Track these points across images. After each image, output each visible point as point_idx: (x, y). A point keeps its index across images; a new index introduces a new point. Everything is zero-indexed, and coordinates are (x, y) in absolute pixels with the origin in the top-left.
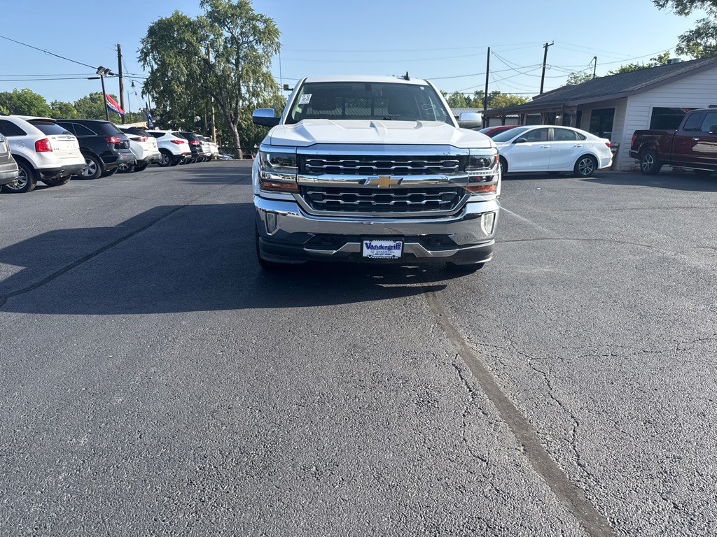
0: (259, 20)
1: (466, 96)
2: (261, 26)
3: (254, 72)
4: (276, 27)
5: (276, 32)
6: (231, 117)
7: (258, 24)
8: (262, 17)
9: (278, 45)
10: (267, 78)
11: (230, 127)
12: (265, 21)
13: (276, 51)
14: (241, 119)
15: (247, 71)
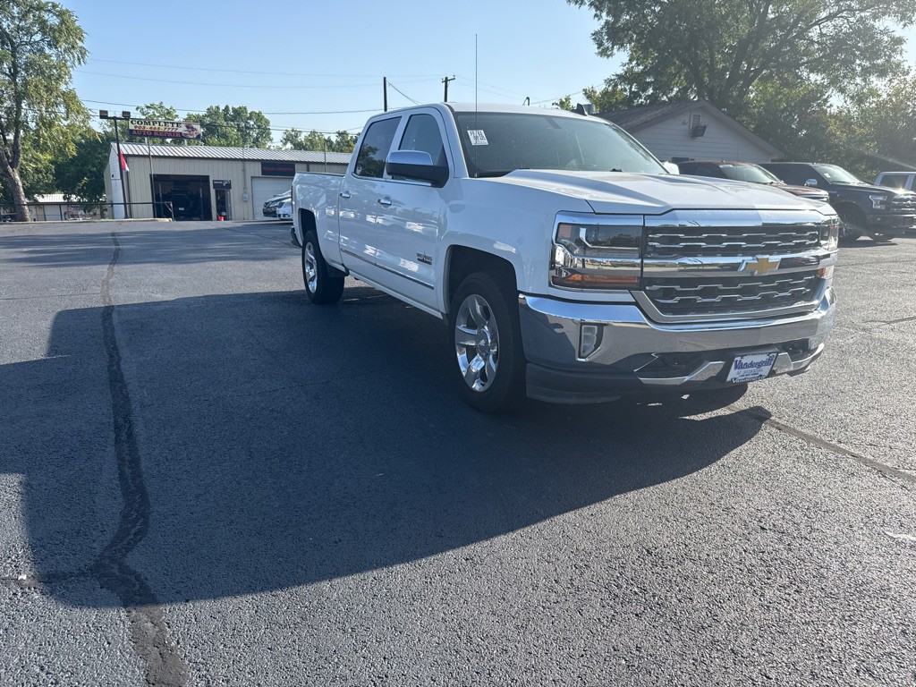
0: (49, 11)
1: (326, 137)
2: (53, 20)
3: (49, 90)
4: (77, 24)
5: (78, 33)
6: (8, 157)
7: (46, 16)
8: (54, 6)
9: (83, 52)
10: (70, 99)
11: (7, 172)
12: (61, 14)
13: (79, 59)
14: (25, 159)
15: (36, 86)
